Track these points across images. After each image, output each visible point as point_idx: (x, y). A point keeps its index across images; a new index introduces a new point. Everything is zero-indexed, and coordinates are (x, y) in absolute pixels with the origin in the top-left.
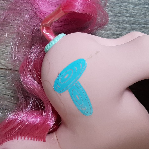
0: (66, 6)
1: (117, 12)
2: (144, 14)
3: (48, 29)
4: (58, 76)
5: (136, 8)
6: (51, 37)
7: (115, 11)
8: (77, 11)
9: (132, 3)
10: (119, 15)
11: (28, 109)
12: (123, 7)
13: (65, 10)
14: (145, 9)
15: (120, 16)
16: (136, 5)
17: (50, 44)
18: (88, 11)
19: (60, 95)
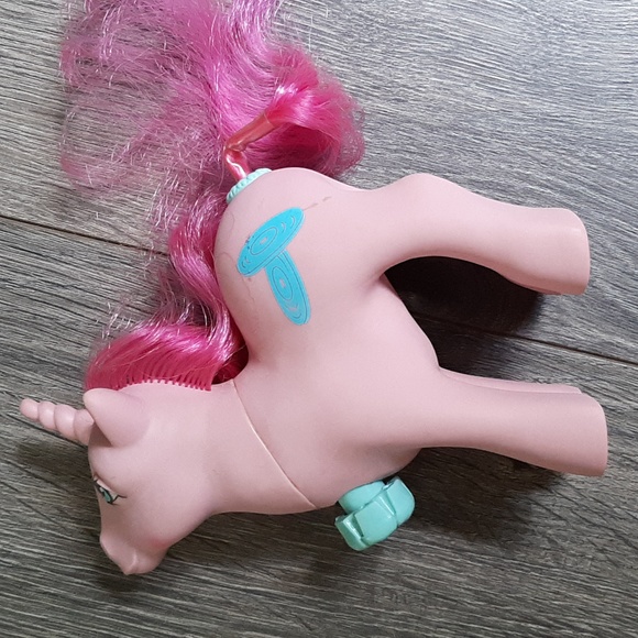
0: (277, 111)
1: (391, 142)
2: (449, 150)
3: (237, 156)
4: (247, 242)
5: (431, 135)
6: (241, 172)
7: (385, 138)
8: (298, 123)
9: (423, 125)
10: (395, 147)
11: (182, 318)
12: (404, 131)
13: (274, 120)
14: (451, 139)
15: (396, 151)
16: (431, 129)
17: (239, 184)
18: (319, 125)
19: (249, 279)
